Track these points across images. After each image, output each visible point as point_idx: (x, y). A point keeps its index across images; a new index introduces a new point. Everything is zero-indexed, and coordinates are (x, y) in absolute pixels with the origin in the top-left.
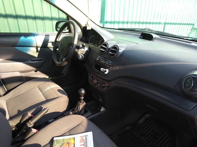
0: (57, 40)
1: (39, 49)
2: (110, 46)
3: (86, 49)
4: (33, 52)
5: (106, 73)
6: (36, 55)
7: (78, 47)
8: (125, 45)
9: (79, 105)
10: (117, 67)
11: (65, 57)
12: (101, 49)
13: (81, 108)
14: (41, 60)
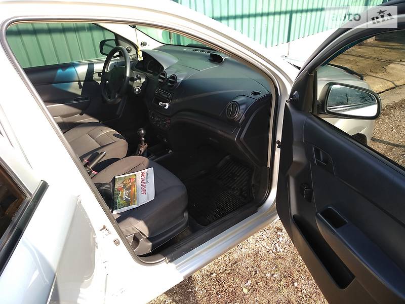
0: (106, 71)
1: (82, 83)
2: (168, 76)
3: (143, 80)
4: (75, 88)
5: (167, 107)
6: (79, 92)
7: (132, 79)
8: (185, 73)
9: (140, 148)
10: (177, 100)
11: (118, 92)
12: (160, 80)
13: (142, 151)
14: (87, 99)
